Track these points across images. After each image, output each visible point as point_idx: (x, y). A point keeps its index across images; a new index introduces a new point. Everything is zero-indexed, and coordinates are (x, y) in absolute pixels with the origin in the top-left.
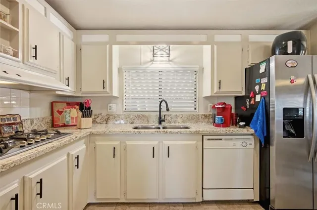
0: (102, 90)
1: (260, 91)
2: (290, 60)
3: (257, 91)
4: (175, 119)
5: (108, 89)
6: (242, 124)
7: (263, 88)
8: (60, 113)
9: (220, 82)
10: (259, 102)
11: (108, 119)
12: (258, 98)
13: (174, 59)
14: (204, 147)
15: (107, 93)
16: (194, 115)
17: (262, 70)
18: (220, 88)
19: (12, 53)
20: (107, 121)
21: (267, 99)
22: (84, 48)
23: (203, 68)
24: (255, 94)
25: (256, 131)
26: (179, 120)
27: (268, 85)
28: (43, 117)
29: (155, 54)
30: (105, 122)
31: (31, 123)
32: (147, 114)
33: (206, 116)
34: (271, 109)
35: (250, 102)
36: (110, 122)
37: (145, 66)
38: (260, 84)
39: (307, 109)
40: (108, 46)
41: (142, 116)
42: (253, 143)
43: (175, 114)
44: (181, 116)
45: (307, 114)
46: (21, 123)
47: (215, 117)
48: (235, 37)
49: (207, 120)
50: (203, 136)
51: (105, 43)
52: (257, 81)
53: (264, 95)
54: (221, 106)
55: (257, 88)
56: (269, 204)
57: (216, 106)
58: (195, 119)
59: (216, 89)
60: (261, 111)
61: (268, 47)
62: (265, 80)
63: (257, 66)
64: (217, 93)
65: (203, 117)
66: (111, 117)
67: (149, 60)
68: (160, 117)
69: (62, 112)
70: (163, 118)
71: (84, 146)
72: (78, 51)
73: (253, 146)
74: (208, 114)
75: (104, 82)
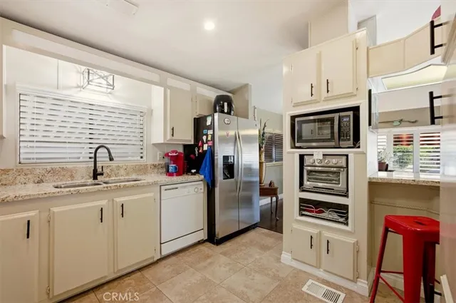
1: (207, 141)
2: (227, 118)
3: (205, 141)
4: (117, 172)
6: (193, 171)
7: (209, 138)
9: (173, 129)
10: (206, 151)
12: (205, 147)
14: (162, 198)
17: (209, 123)
18: (173, 135)
21: (212, 149)
23: (152, 111)
24: (203, 143)
25: (205, 177)
26: (122, 172)
27: (213, 136)
32: (70, 166)
33: (155, 166)
34: (216, 158)
35: (198, 151)
38: (207, 135)
39: (235, 157)
41: (61, 170)
42: (202, 187)
44: (125, 167)
45: (235, 163)
47: (168, 166)
48: (185, 85)
49: (156, 170)
50: (160, 186)
52: (205, 131)
53: (210, 144)
54: (175, 154)
55: (204, 138)
56: (215, 236)
57: (170, 154)
58: (143, 169)
59: (169, 136)
60: (208, 159)
61: (211, 102)
62: (210, 132)
63: (205, 118)
64: (170, 140)
65: (152, 167)
67: (75, 85)
68: (95, 170)
70: (99, 170)
73: (202, 191)
74: (157, 163)
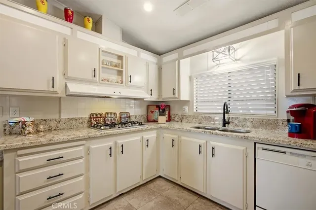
0: (173, 96)
4: (244, 123)
5: (177, 95)
8: (152, 112)
11: (182, 118)
13: (243, 57)
14: (256, 157)
15: (176, 98)
16: (269, 120)
18: (299, 85)
19: (120, 82)
20: (182, 120)
22: (163, 67)
26: (248, 124)
28: (142, 114)
29: (215, 59)
30: (180, 121)
31: (135, 118)
36: (184, 121)
37: (211, 71)
40: (177, 62)
41: (208, 118)
43: (244, 117)
44: (251, 120)
46: (129, 117)
50: (255, 143)
51: (175, 61)
59: (293, 86)
64: (295, 91)
66: (184, 117)
68: (224, 120)
69: (153, 112)
71: (155, 135)
72: (160, 69)
75: (174, 90)
